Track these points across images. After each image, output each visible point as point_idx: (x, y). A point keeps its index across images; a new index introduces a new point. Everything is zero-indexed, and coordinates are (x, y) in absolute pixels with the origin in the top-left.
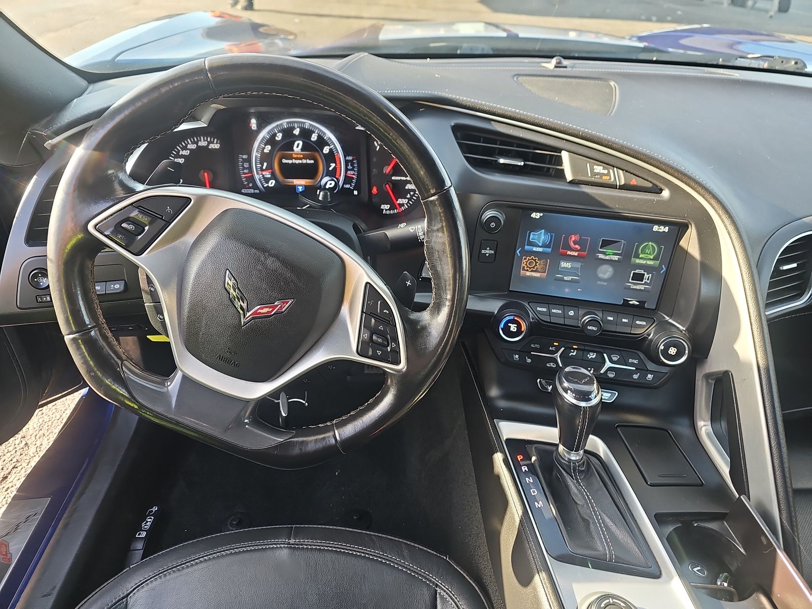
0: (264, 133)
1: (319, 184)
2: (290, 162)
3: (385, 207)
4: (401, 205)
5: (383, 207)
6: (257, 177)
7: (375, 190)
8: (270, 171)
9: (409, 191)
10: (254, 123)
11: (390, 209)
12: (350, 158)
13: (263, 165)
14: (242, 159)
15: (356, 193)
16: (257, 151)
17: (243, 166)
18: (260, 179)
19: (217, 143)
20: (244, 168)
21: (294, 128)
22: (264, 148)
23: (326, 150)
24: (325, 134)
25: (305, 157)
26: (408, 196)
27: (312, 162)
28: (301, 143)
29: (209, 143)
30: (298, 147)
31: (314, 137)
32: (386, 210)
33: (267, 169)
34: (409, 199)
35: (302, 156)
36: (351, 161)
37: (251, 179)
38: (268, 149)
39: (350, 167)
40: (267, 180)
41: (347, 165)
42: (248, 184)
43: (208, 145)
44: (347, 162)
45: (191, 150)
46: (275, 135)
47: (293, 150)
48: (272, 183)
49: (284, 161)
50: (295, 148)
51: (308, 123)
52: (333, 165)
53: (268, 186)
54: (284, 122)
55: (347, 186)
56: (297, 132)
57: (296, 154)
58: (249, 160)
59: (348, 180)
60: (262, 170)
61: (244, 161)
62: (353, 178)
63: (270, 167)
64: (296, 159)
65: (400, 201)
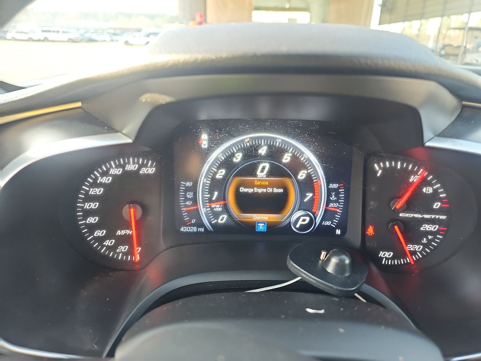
0: (218, 153)
1: (287, 222)
2: (250, 191)
3: (385, 255)
4: (414, 253)
5: (381, 254)
6: (203, 211)
7: (370, 231)
8: (222, 203)
9: (427, 233)
10: (204, 139)
11: (393, 258)
12: (335, 186)
13: (212, 195)
14: (185, 186)
15: (338, 232)
16: (206, 177)
17: (185, 196)
18: (206, 214)
19: (151, 166)
20: (186, 199)
21: (259, 146)
22: (216, 173)
23: (302, 175)
24: (302, 153)
25: (272, 185)
26: (425, 241)
27: (281, 190)
28: (267, 166)
29: (140, 167)
30: (262, 171)
31: (286, 158)
32: (387, 259)
33: (217, 200)
34: (425, 245)
35: (267, 183)
36: (336, 190)
37: (196, 213)
38: (221, 174)
39: (333, 198)
40: (216, 215)
41: (329, 195)
42: (190, 220)
43: (139, 169)
44: (329, 192)
45: (115, 176)
46: (233, 155)
47: (255, 175)
48: (223, 219)
49: (242, 190)
50: (258, 172)
51: (280, 139)
52: (310, 195)
53: (217, 222)
54: (247, 138)
55: (328, 223)
56: (263, 151)
57: (259, 180)
58: (194, 189)
59: (328, 214)
60: (210, 201)
61: (187, 189)
62: (336, 213)
63: (223, 198)
64: (259, 187)
65: (411, 247)
